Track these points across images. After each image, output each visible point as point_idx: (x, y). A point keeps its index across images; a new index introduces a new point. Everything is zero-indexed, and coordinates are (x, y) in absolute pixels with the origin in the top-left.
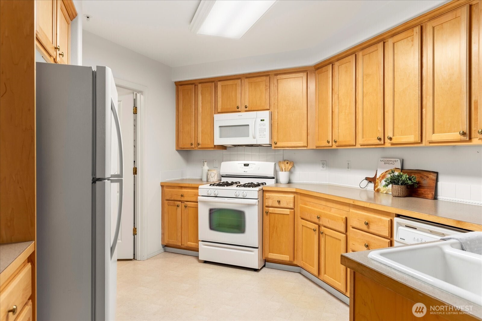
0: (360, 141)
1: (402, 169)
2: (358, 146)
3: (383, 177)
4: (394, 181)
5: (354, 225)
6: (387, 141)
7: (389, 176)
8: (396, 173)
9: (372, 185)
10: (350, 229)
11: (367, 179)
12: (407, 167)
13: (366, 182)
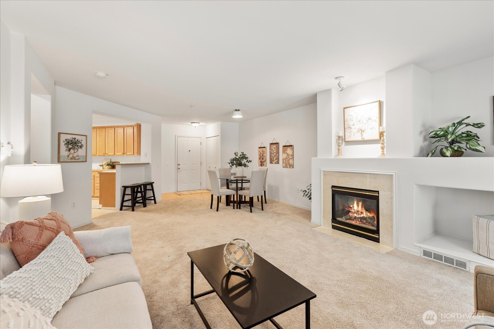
0: (98, 154)
1: (111, 162)
2: (97, 156)
3: (105, 164)
4: (108, 165)
5: (96, 176)
6: (106, 154)
7: (107, 164)
8: (109, 163)
9: (102, 167)
10: (95, 178)
11: (100, 165)
12: (112, 161)
13: (100, 166)
